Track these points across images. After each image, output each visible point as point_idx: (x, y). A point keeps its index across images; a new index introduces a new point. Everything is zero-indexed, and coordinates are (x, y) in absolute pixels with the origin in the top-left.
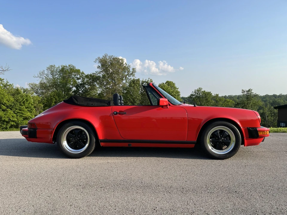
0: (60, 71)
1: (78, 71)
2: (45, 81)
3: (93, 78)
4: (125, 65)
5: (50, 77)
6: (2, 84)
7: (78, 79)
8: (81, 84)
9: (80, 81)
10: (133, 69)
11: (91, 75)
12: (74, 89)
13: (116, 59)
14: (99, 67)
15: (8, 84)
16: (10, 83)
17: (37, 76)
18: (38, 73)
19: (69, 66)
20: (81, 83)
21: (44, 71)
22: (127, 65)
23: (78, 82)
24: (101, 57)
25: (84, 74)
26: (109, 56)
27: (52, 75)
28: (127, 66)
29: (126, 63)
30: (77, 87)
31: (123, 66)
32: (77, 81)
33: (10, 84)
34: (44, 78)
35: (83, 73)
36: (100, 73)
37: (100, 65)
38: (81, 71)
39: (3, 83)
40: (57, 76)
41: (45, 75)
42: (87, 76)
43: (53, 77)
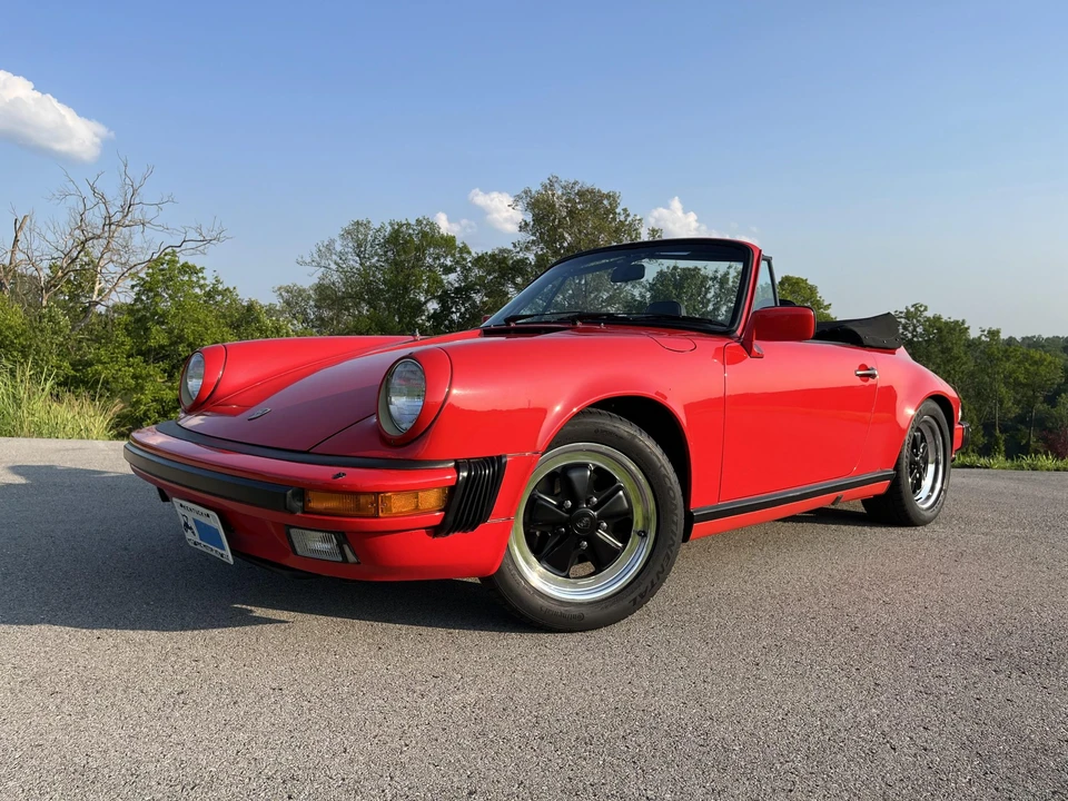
0: (386, 242)
1: (448, 243)
2: (335, 277)
3: (503, 268)
4: (622, 218)
5: (354, 262)
6: (201, 287)
7: (448, 270)
8: (458, 290)
9: (452, 277)
10: (653, 230)
11: (493, 257)
12: (433, 306)
13: (590, 193)
14: (524, 227)
15: (220, 287)
16: (227, 284)
17: (308, 260)
18: (314, 250)
19: (419, 222)
20: (457, 285)
21: (333, 241)
22: (628, 215)
23: (449, 283)
24: (536, 188)
25: (469, 253)
26: (563, 183)
27: (358, 256)
28: (629, 219)
29: (625, 210)
30: (442, 299)
31: (614, 219)
32: (443, 277)
33: (227, 289)
34: (334, 267)
35: (465, 250)
36: (527, 248)
37: (529, 218)
38: (459, 243)
39: (202, 282)
40: (376, 258)
41: (334, 257)
42: (479, 261)
43: (361, 264)
